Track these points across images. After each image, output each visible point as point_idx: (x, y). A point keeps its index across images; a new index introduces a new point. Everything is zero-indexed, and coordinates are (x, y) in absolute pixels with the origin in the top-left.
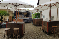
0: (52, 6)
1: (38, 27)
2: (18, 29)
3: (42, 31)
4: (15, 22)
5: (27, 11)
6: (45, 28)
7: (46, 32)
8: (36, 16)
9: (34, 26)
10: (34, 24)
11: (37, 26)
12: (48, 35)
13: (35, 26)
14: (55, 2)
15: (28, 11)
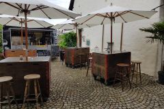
0: (114, 18)
1: (78, 69)
2: (38, 76)
3: (92, 78)
4: (21, 59)
5: (46, 27)
6: (99, 70)
7: (102, 81)
8: (67, 41)
9: (68, 68)
10: (67, 64)
11: (75, 67)
12: (107, 85)
13: (71, 67)
14: (120, 9)
15: (49, 28)
